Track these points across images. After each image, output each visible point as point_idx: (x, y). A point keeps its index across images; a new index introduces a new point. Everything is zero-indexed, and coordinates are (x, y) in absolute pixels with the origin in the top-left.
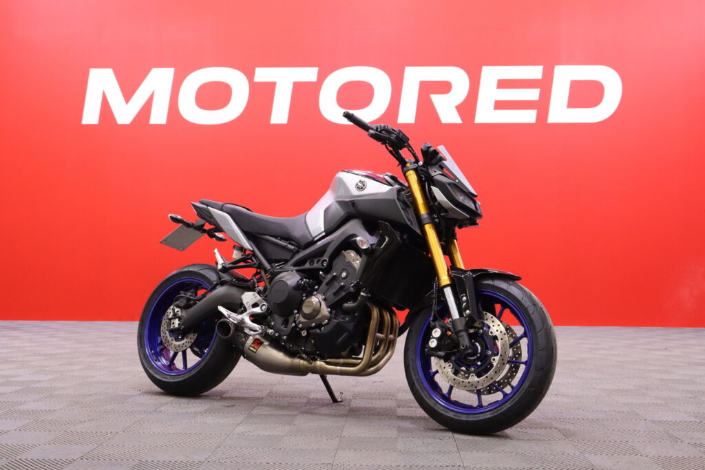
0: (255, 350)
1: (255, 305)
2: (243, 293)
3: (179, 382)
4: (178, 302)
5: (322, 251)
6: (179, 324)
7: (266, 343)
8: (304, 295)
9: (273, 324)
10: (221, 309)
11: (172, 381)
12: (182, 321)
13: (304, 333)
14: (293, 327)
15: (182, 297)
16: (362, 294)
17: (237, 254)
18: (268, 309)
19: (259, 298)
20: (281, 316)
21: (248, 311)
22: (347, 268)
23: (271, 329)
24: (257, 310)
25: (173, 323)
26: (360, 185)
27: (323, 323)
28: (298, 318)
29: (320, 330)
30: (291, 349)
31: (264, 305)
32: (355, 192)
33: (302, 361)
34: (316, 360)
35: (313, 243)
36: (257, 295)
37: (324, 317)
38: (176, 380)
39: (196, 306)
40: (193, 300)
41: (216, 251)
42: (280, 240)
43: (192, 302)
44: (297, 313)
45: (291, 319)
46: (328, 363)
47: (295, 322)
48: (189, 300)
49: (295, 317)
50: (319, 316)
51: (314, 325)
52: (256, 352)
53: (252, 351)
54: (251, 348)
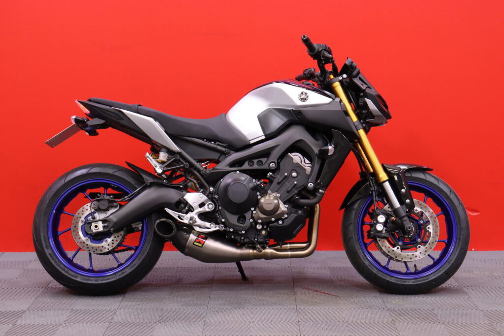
0: (201, 245)
1: (202, 205)
2: (185, 194)
5: (266, 153)
6: (104, 227)
8: (258, 194)
9: (223, 220)
12: (111, 223)
13: (259, 227)
14: (251, 223)
16: (320, 191)
17: (164, 157)
18: (215, 207)
19: (205, 198)
20: (234, 213)
21: (196, 211)
22: (297, 169)
24: (206, 209)
25: (96, 226)
26: (303, 97)
27: (282, 218)
28: (255, 213)
29: (279, 223)
31: (210, 204)
32: (300, 103)
34: (265, 248)
35: (250, 146)
36: (203, 195)
37: (283, 213)
41: (147, 154)
42: (206, 141)
43: (115, 204)
44: (255, 210)
45: (248, 216)
46: (276, 250)
47: (253, 218)
49: (252, 213)
50: (279, 212)
51: (273, 219)
52: (202, 246)
53: (198, 246)
54: (195, 243)
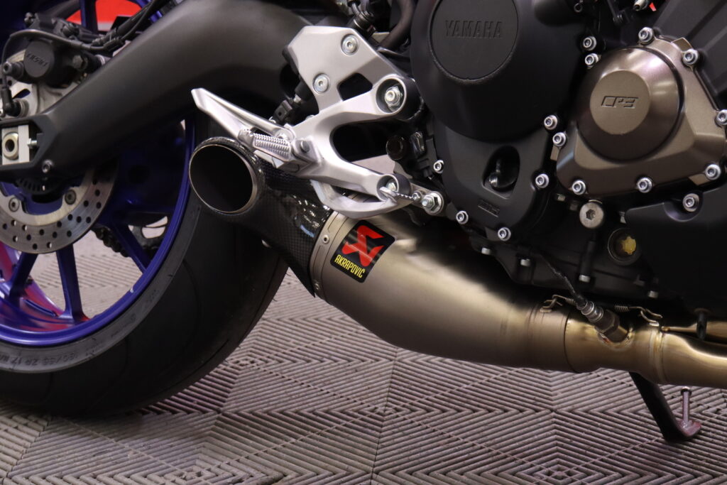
0: (358, 271)
1: (353, 86)
2: (295, 29)
3: (52, 375)
4: (19, 57)
6: (33, 150)
7: (405, 242)
8: (591, 42)
9: (438, 165)
10: (206, 100)
11: (23, 368)
12: (46, 141)
13: (591, 216)
14: (540, 192)
15: (33, 37)
18: (412, 101)
19: (368, 52)
20: (480, 135)
21: (325, 112)
23: (432, 186)
24: (365, 105)
25: (11, 145)
27: (698, 179)
28: (564, 146)
29: (680, 208)
30: (525, 277)
31: (391, 83)
33: (573, 325)
34: (641, 324)
36: (357, 38)
38: (40, 368)
39: (98, 76)
40: (79, 50)
43: (78, 59)
44: (560, 128)
45: (530, 154)
47: (548, 166)
48: (63, 51)
49: (550, 145)
50: (676, 146)
51: (645, 184)
52: (365, 275)
53: (348, 272)
54: (340, 260)
